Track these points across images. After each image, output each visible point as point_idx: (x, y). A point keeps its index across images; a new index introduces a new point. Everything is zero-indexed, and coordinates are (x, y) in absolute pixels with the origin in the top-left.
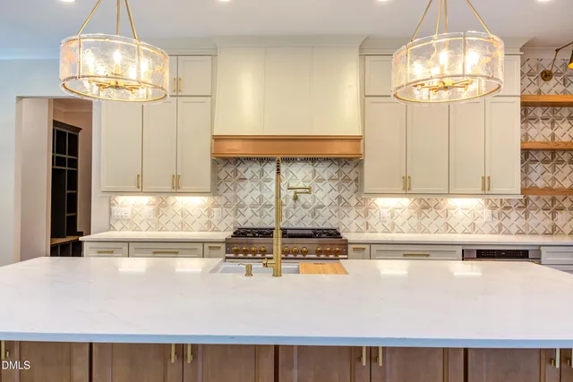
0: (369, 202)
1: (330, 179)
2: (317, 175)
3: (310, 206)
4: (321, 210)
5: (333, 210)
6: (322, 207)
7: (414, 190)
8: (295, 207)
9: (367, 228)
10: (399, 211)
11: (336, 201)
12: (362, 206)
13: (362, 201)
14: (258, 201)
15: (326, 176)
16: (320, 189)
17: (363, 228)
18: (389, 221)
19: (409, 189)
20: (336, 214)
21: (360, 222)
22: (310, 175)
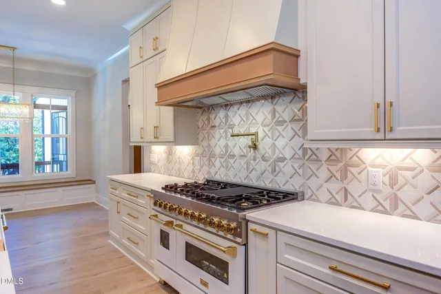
0: (350, 154)
1: (293, 120)
2: (277, 116)
3: (270, 158)
4: (281, 165)
5: (296, 166)
6: (283, 159)
7: (401, 130)
8: (255, 160)
9: (346, 200)
10: (408, 174)
11: (300, 152)
12: (338, 160)
13: (338, 154)
14: (224, 150)
15: (287, 116)
16: (281, 134)
17: (340, 197)
18: (387, 190)
19: (391, 130)
20: (300, 171)
21: (335, 186)
22: (269, 117)
